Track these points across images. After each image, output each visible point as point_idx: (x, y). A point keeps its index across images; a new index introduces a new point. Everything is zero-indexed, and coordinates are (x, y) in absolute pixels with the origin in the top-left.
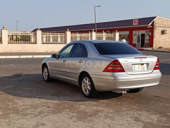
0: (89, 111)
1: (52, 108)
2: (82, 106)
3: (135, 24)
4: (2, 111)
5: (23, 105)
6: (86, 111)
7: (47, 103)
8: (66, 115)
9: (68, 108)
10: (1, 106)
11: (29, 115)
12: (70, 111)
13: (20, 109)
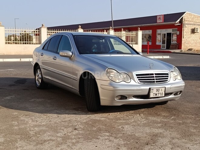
0: (140, 134)
1: (81, 130)
2: (126, 126)
3: (160, 21)
4: (3, 137)
5: (36, 126)
6: (137, 135)
7: (71, 121)
8: (107, 143)
9: (106, 131)
10: (1, 128)
11: (48, 142)
12: (111, 136)
13: (31, 133)
